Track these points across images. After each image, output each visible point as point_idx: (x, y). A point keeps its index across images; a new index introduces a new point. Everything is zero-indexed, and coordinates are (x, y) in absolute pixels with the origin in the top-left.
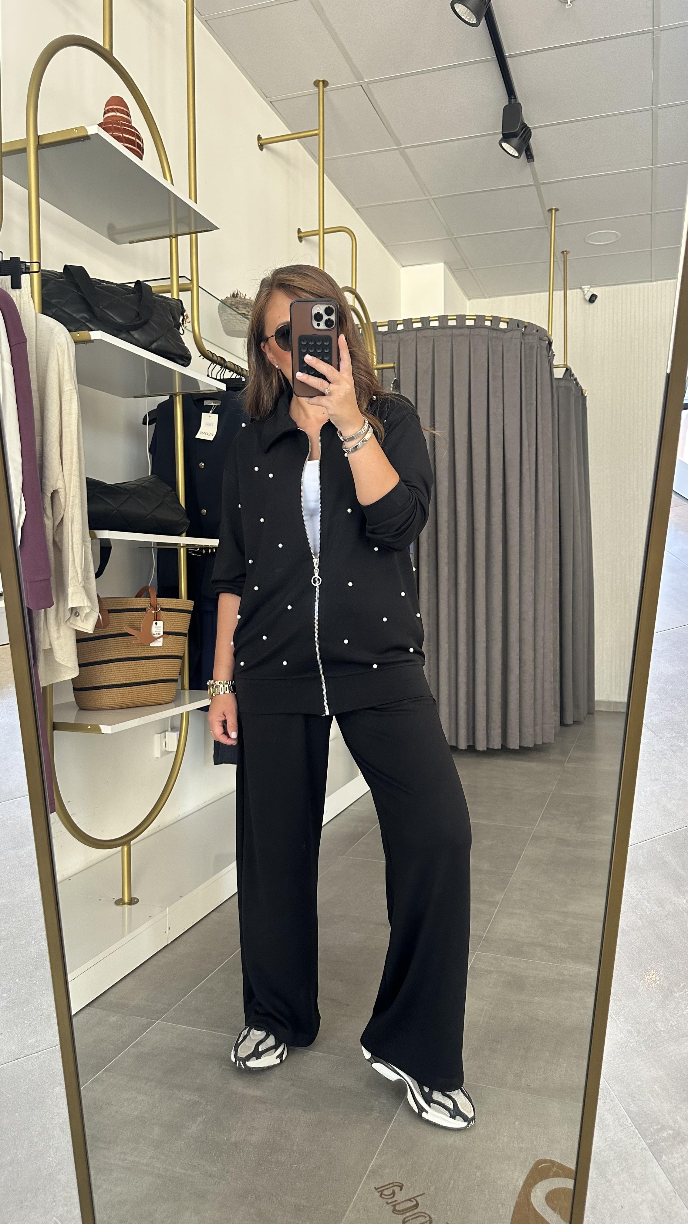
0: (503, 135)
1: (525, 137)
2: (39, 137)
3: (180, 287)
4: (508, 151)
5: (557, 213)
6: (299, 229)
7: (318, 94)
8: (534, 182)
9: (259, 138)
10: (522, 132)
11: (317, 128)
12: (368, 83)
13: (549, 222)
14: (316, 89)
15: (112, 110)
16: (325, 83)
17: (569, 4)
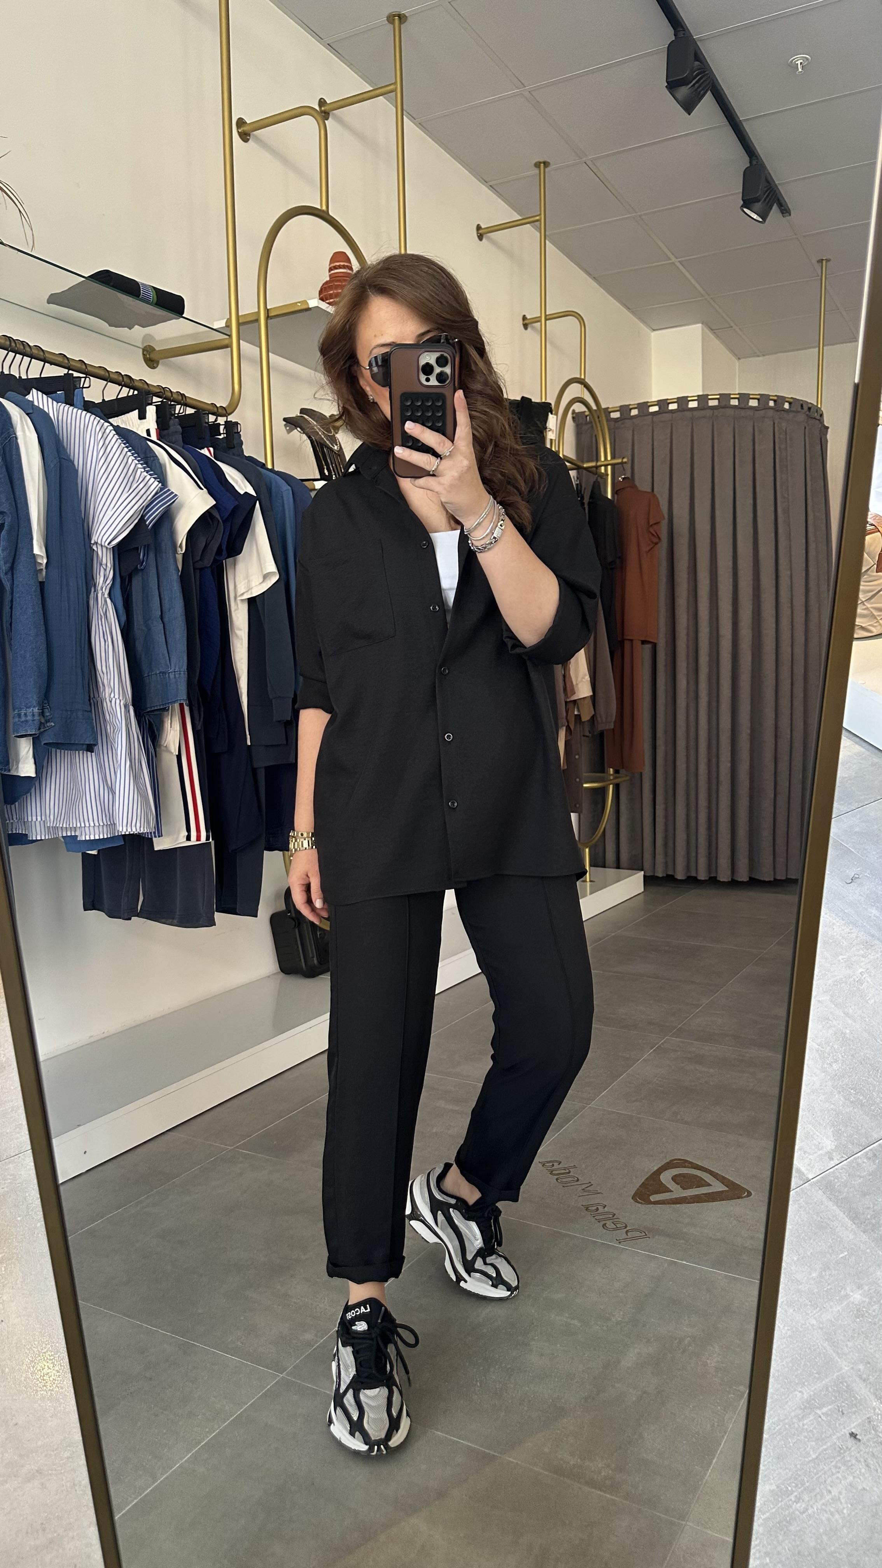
0: (744, 201)
2: (268, 310)
4: (751, 216)
6: (524, 316)
7: (538, 177)
8: (796, 235)
9: (479, 228)
10: (765, 196)
11: (540, 214)
12: (592, 161)
13: (820, 275)
14: (536, 171)
15: (335, 268)
16: (546, 164)
17: (800, 70)
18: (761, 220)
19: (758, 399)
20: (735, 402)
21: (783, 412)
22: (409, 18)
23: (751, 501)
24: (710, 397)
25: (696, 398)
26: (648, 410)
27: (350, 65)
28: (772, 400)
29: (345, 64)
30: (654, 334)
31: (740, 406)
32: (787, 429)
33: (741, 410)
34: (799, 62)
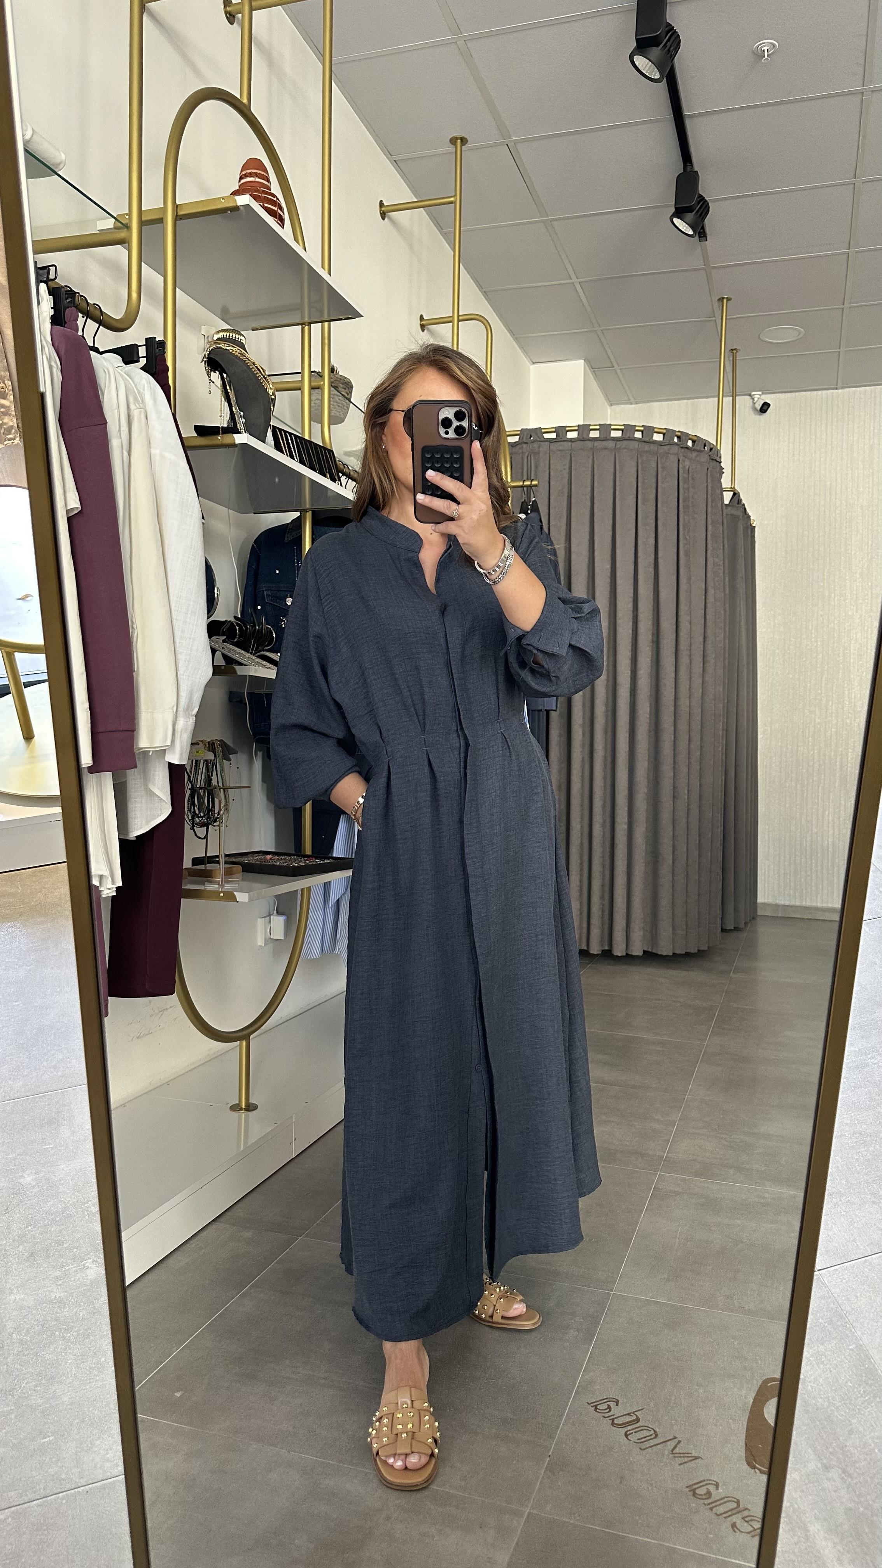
0: (676, 208)
1: (702, 213)
2: (177, 206)
4: (680, 228)
5: (728, 304)
6: (421, 316)
7: (454, 154)
8: (705, 265)
9: (381, 204)
10: (700, 205)
11: (454, 195)
12: (515, 142)
14: (452, 148)
15: (249, 175)
16: (464, 141)
17: (766, 57)
18: (691, 232)
19: (664, 434)
20: (638, 435)
21: (688, 450)
23: (653, 541)
24: (612, 427)
28: (677, 436)
30: (532, 367)
31: (643, 439)
32: (691, 469)
33: (644, 442)
34: (766, 48)
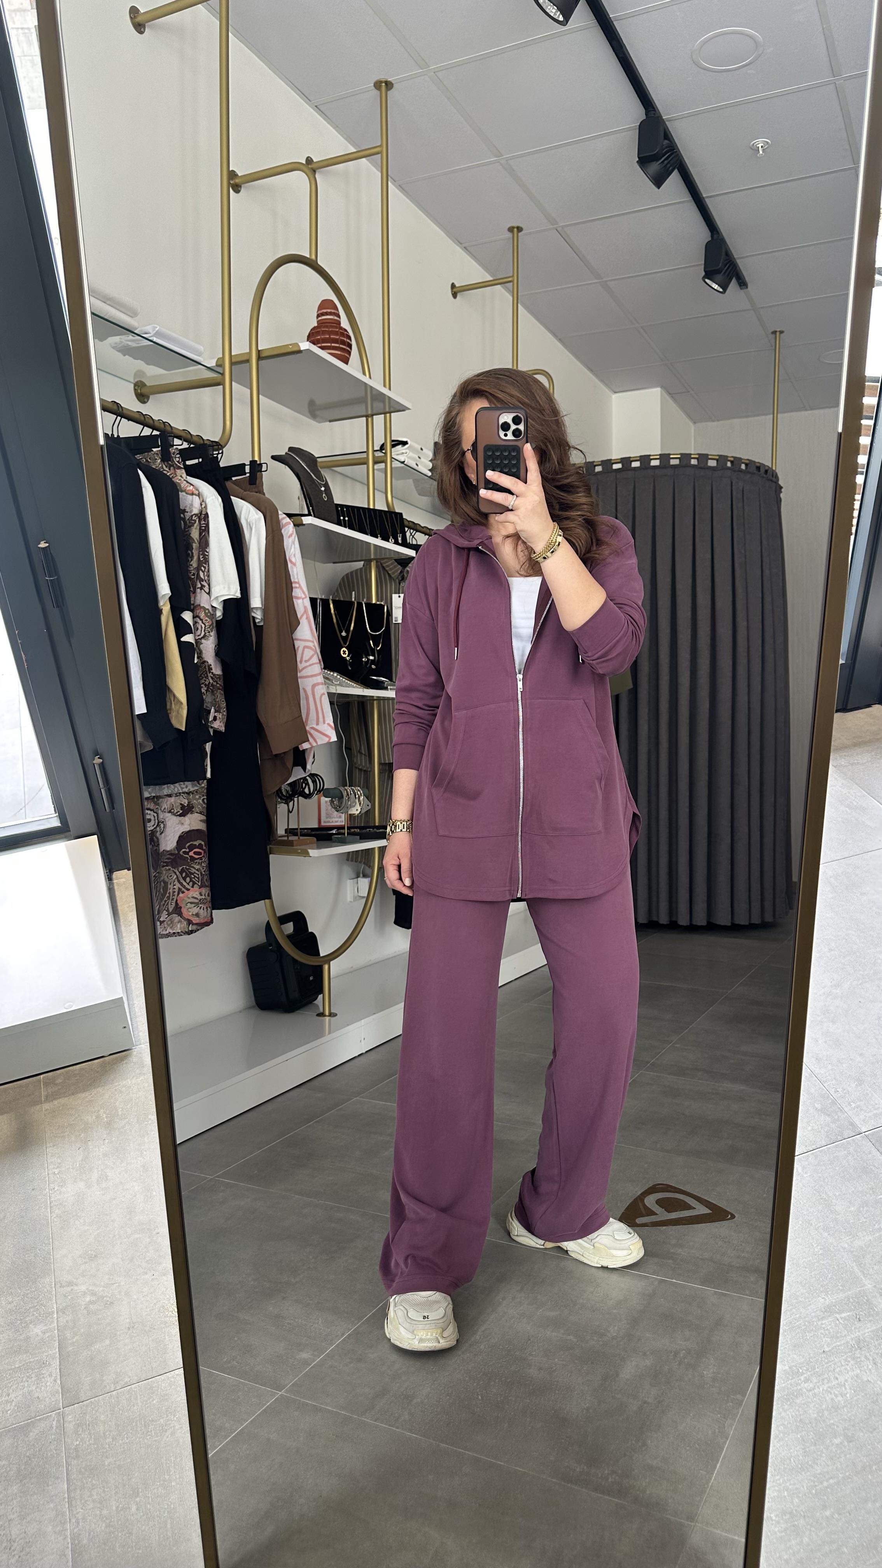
0: (706, 272)
1: (730, 273)
2: (259, 351)
3: (376, 460)
4: (713, 286)
5: (781, 335)
7: (512, 241)
8: (752, 306)
9: (453, 286)
11: (511, 275)
12: (563, 227)
13: (774, 344)
14: (510, 235)
15: (323, 314)
16: (520, 229)
17: (761, 152)
18: (721, 290)
19: (717, 460)
20: (694, 462)
21: (739, 473)
22: (395, 86)
23: (710, 557)
24: (672, 456)
25: (658, 457)
26: (612, 467)
27: (336, 127)
28: (729, 461)
29: (331, 126)
30: (615, 396)
31: (700, 466)
32: (745, 490)
33: (701, 468)
34: (760, 146)
